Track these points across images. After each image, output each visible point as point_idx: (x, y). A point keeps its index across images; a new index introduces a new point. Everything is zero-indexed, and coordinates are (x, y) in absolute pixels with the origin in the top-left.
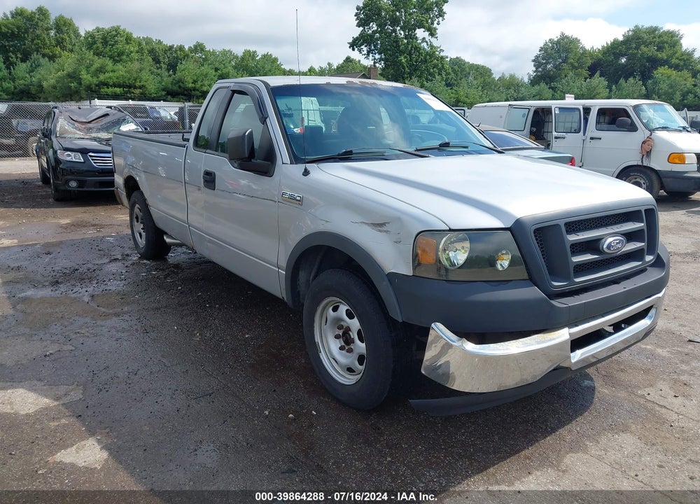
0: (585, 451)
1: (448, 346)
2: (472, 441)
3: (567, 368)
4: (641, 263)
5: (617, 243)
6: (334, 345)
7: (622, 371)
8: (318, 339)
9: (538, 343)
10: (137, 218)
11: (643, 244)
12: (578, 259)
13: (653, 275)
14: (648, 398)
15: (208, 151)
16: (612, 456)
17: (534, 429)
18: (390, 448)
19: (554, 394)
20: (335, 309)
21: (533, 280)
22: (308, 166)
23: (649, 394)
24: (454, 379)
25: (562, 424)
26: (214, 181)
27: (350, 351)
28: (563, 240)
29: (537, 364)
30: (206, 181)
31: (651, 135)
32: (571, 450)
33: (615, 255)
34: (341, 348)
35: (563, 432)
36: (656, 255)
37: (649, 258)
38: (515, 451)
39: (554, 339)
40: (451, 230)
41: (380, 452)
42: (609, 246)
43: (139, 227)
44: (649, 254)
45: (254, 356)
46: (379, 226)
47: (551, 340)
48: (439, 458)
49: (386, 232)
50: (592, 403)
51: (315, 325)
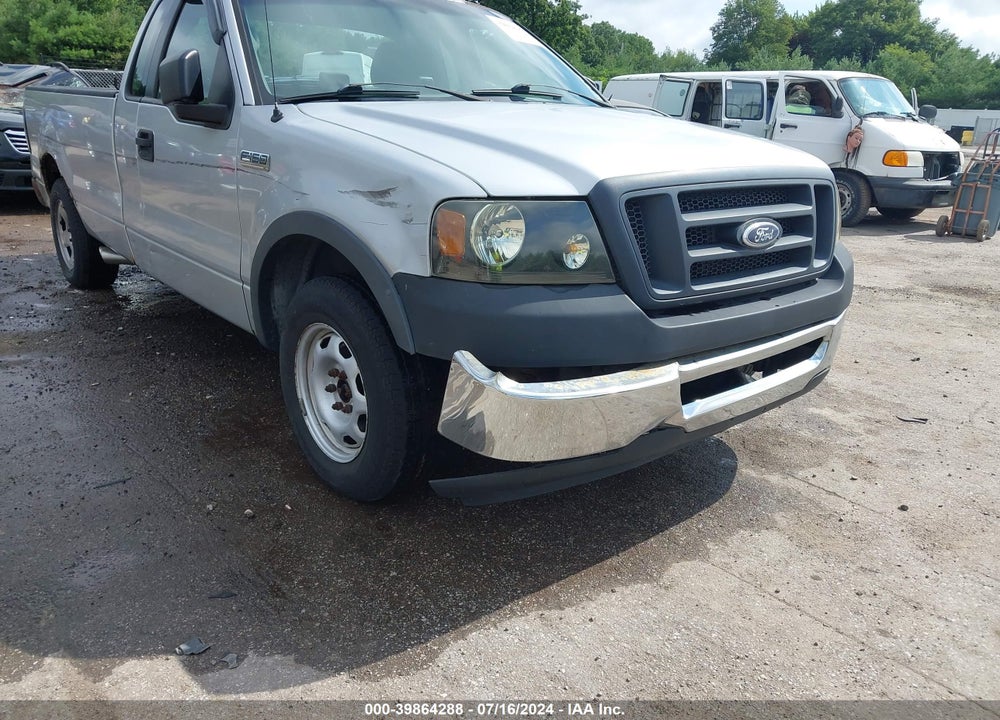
0: (706, 557)
1: (479, 388)
2: (532, 545)
3: (678, 428)
4: (805, 269)
5: (766, 232)
6: (326, 402)
7: (781, 444)
8: (302, 393)
9: (625, 383)
10: (63, 223)
11: (810, 239)
12: (697, 254)
13: (824, 290)
14: (812, 481)
15: (144, 99)
16: (747, 563)
17: (631, 527)
18: (401, 557)
19: (672, 477)
20: (324, 345)
21: (622, 286)
22: (282, 108)
23: (814, 476)
24: (493, 443)
25: (677, 518)
26: (151, 146)
27: (348, 410)
28: (673, 221)
29: (637, 419)
30: (141, 148)
31: (861, 123)
32: (685, 556)
33: (761, 252)
34: (336, 407)
35: (677, 530)
36: (830, 259)
37: (819, 263)
38: (597, 558)
39: (652, 378)
40: (490, 198)
41: (382, 562)
42: (752, 236)
43: (66, 238)
44: (819, 257)
45: (211, 426)
46: (379, 195)
47: (646, 379)
48: (475, 571)
49: (391, 204)
50: (728, 489)
51: (297, 371)
